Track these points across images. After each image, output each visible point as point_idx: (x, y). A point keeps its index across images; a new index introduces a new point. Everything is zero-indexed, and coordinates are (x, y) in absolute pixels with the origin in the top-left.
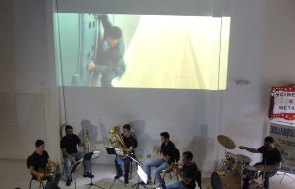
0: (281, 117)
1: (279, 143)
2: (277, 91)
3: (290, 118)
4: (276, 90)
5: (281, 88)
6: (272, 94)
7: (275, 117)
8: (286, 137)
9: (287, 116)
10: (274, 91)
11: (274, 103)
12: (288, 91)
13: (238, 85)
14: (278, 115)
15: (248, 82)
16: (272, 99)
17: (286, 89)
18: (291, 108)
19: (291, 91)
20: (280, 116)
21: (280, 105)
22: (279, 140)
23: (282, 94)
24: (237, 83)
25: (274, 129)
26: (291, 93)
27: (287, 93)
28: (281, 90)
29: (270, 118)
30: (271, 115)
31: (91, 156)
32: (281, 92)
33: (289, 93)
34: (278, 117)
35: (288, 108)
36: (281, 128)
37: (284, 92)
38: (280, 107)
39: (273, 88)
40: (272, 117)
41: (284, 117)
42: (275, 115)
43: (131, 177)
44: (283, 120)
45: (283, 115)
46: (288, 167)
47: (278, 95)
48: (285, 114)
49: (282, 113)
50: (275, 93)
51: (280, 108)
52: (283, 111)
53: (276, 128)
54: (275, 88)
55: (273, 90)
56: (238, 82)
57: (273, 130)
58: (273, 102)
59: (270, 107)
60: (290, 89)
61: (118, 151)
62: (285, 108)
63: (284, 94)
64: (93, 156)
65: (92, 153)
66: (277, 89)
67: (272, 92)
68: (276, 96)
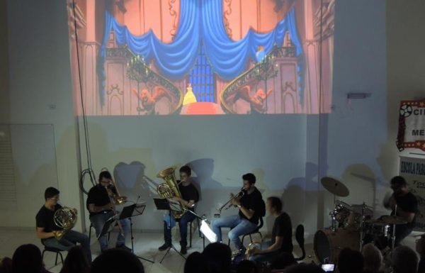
0: (416, 147)
1: (414, 187)
4: (408, 106)
5: (414, 102)
6: (402, 113)
7: (408, 147)
10: (404, 107)
11: (405, 125)
13: (350, 100)
14: (411, 143)
15: (364, 96)
16: (402, 120)
17: (422, 104)
20: (414, 145)
21: (413, 129)
22: (415, 182)
23: (416, 112)
24: (348, 97)
25: (406, 165)
27: (423, 109)
28: (414, 105)
29: (399, 148)
30: (401, 144)
31: (133, 210)
32: (414, 108)
34: (411, 147)
36: (417, 164)
37: (420, 109)
38: (414, 131)
39: (402, 102)
40: (403, 147)
41: (421, 147)
42: (408, 143)
43: (191, 246)
44: (419, 151)
45: (419, 144)
47: (410, 113)
48: (422, 142)
49: (417, 141)
50: (406, 111)
51: (415, 133)
52: (418, 137)
53: (409, 164)
54: (406, 102)
55: (402, 105)
56: (350, 96)
57: (405, 168)
58: (404, 123)
59: (399, 133)
61: (172, 203)
62: (421, 133)
63: (419, 112)
64: (135, 212)
65: (134, 206)
66: (409, 103)
67: (401, 109)
68: (407, 114)
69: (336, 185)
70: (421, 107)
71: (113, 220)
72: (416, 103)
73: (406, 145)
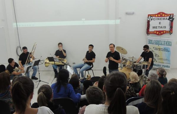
0: (154, 33)
1: (153, 50)
2: (151, 17)
3: (160, 34)
5: (153, 15)
6: (149, 19)
8: (158, 45)
9: (158, 33)
10: (149, 17)
11: (150, 25)
12: (158, 16)
13: (127, 15)
14: (152, 32)
16: (148, 22)
17: (156, 16)
18: (160, 27)
19: (160, 17)
23: (154, 19)
25: (150, 42)
26: (160, 18)
27: (157, 18)
28: (153, 16)
29: (147, 34)
30: (148, 32)
32: (153, 17)
33: (159, 18)
35: (158, 27)
36: (155, 40)
38: (153, 27)
39: (149, 15)
40: (149, 34)
41: (156, 34)
45: (155, 32)
46: (160, 64)
47: (152, 19)
48: (157, 31)
49: (155, 31)
53: (151, 40)
54: (150, 15)
59: (147, 27)
60: (159, 15)
61: (55, 59)
62: (156, 27)
63: (155, 19)
64: (40, 63)
65: (39, 61)
66: (151, 16)
67: (148, 18)
68: (150, 20)
69: (122, 49)
70: (156, 17)
71: (31, 67)
72: (154, 15)
73: (150, 33)
